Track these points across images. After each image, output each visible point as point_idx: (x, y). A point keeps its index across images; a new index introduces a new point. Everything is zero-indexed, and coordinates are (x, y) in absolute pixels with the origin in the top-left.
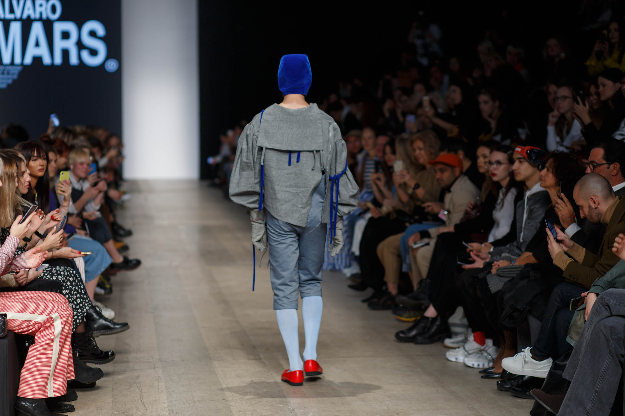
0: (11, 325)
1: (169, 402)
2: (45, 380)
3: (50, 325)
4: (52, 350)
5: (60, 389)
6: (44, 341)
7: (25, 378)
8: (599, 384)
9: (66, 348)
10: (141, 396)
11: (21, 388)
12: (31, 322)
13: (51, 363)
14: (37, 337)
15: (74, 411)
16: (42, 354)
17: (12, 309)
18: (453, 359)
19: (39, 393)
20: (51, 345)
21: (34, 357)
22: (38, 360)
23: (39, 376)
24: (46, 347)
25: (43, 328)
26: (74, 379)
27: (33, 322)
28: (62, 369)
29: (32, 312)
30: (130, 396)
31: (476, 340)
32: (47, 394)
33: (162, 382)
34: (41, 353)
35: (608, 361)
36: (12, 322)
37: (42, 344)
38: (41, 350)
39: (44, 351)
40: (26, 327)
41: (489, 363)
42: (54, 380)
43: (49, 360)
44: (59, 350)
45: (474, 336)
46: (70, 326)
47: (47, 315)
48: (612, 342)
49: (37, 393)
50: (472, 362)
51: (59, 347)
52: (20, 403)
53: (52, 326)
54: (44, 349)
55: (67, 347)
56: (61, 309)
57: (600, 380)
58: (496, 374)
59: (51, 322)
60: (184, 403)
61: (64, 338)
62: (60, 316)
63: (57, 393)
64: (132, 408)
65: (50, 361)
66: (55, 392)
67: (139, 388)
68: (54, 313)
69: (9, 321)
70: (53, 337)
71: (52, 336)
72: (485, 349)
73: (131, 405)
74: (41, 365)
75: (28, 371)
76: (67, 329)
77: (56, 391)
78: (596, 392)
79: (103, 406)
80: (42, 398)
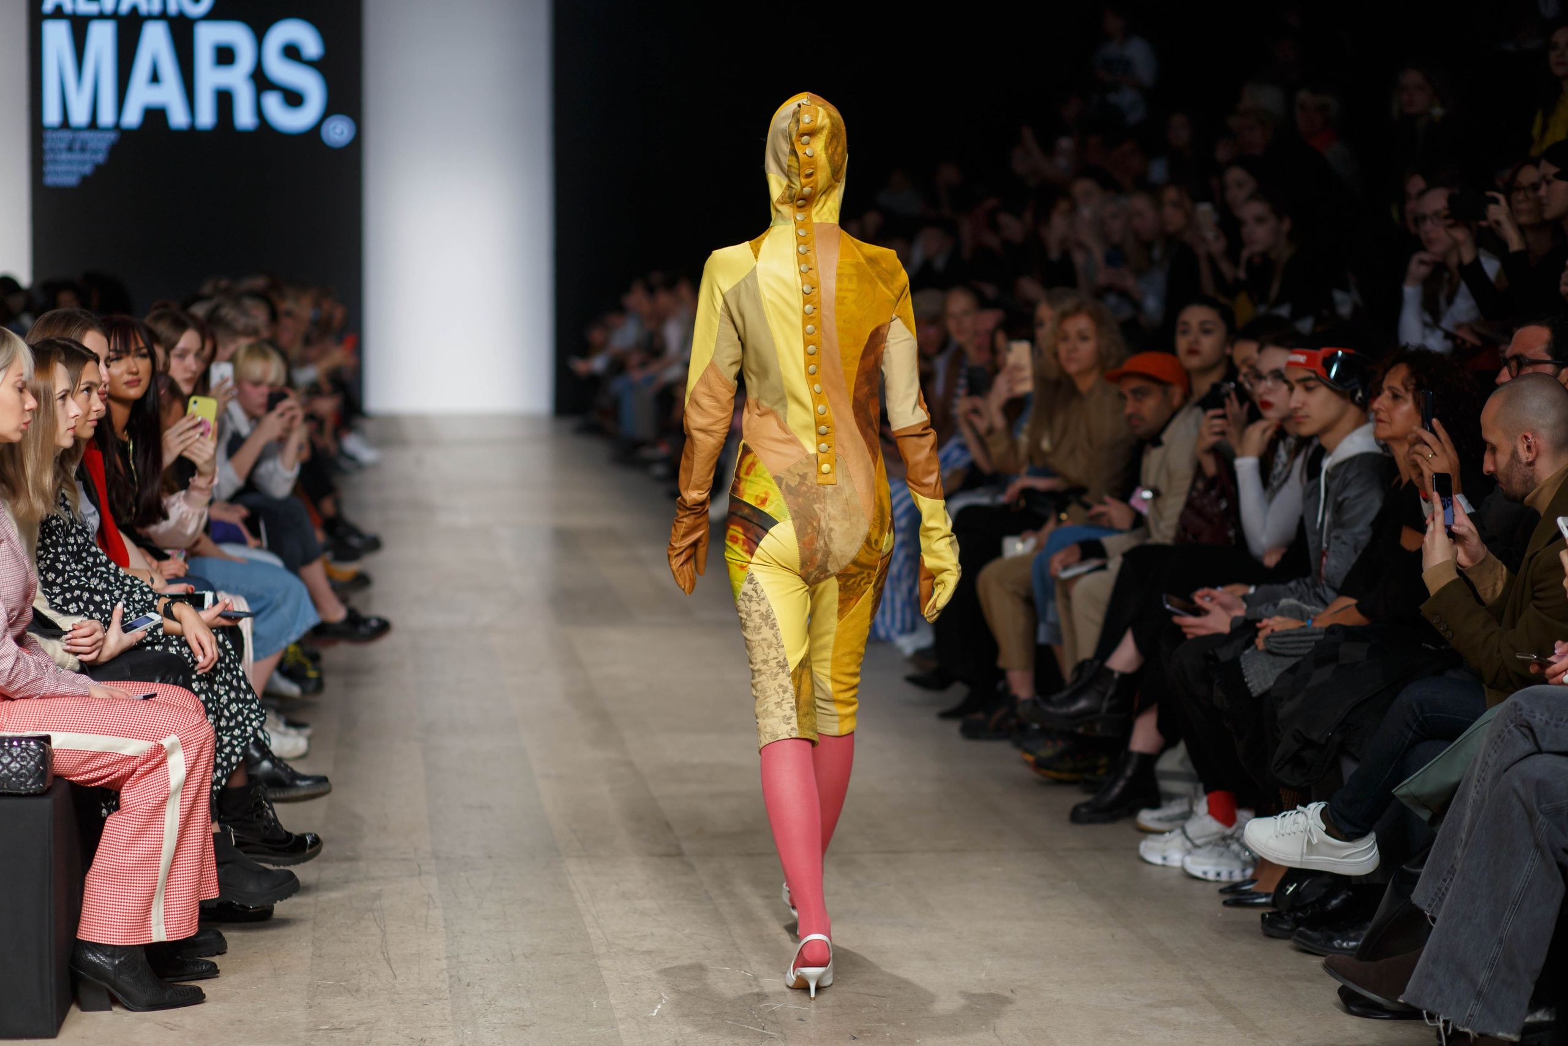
0: (61, 764)
1: (450, 957)
2: (145, 900)
3: (158, 765)
4: (162, 826)
5: (182, 923)
6: (142, 803)
7: (96, 894)
8: (1507, 924)
9: (196, 821)
10: (384, 941)
11: (87, 919)
12: (110, 756)
13: (159, 857)
14: (126, 793)
15: (218, 977)
16: (137, 836)
17: (64, 724)
18: (1157, 859)
19: (129, 931)
20: (161, 813)
21: (117, 844)
22: (128, 850)
23: (129, 891)
24: (147, 819)
25: (140, 773)
26: (216, 897)
27: (115, 756)
28: (187, 872)
29: (113, 731)
30: (356, 942)
31: (1212, 812)
32: (149, 935)
33: (436, 907)
34: (135, 833)
35: (1532, 866)
36: (63, 756)
37: (139, 810)
38: (135, 825)
39: (142, 828)
40: (100, 768)
41: (1243, 870)
42: (167, 900)
43: (156, 851)
44: (178, 827)
45: (1209, 803)
46: (206, 767)
47: (151, 739)
48: (1541, 819)
49: (125, 933)
50: (1203, 865)
51: (180, 818)
52: (84, 956)
53: (162, 768)
54: (142, 824)
55: (198, 818)
56: (186, 725)
57: (1512, 912)
58: (1260, 896)
59: (159, 758)
60: (488, 961)
61: (191, 798)
62: (181, 742)
63: (174, 931)
64: (359, 970)
65: (157, 854)
66: (170, 930)
67: (379, 924)
68: (168, 734)
69: (58, 754)
70: (165, 794)
71: (162, 791)
72: (1236, 835)
73: (358, 964)
74: (134, 862)
75: (103, 878)
76: (200, 774)
77: (171, 928)
78: (1501, 942)
79: (289, 966)
80: (138, 943)
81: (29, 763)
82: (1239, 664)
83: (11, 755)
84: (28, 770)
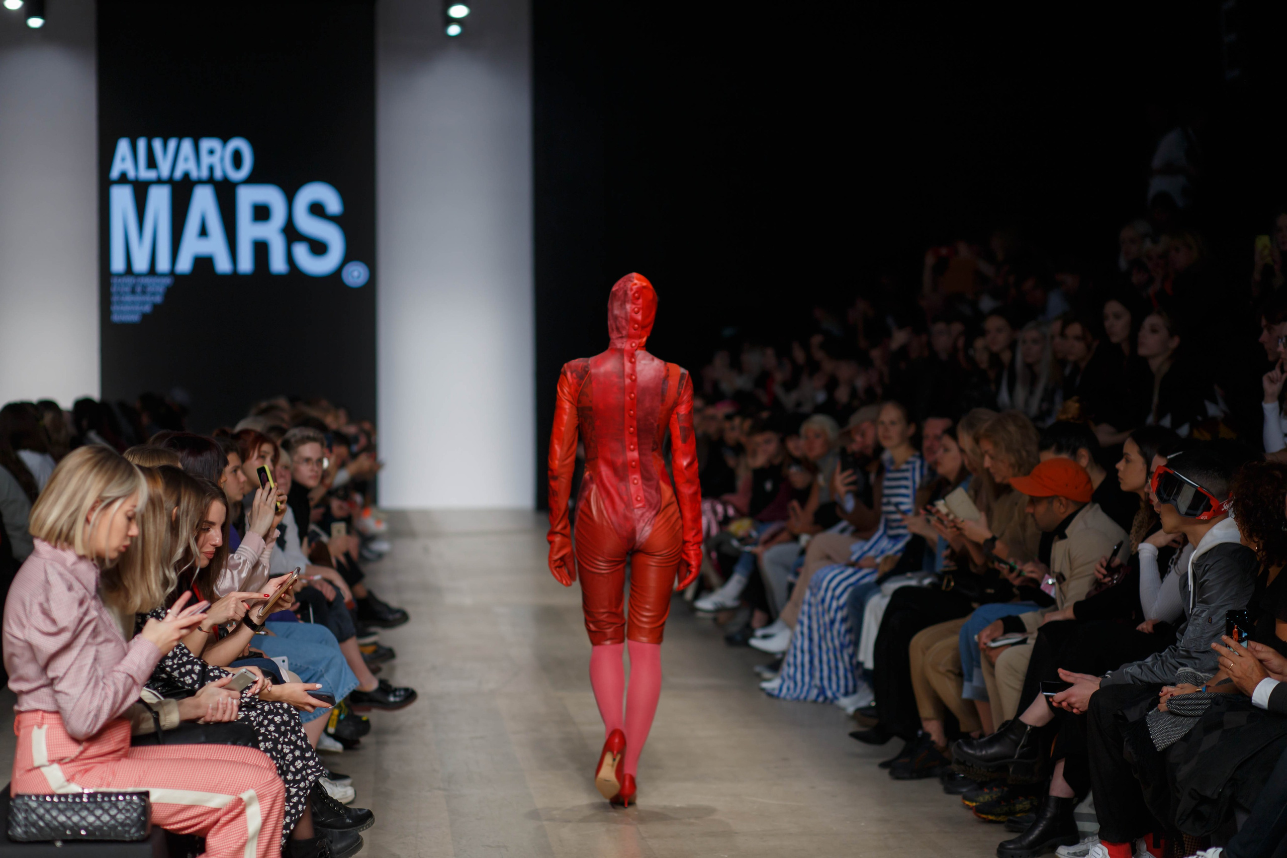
3: (238, 814)
6: (225, 847)
12: (197, 808)
14: (211, 839)
17: (160, 781)
20: (240, 855)
25: (223, 822)
27: (202, 809)
29: (197, 786)
36: (160, 811)
37: (222, 853)
40: (189, 819)
46: (278, 814)
47: (232, 793)
53: (242, 817)
56: (261, 781)
59: (239, 809)
61: (265, 843)
62: (257, 795)
68: (246, 789)
69: (155, 807)
70: (244, 840)
71: (241, 837)
76: (273, 822)
81: (132, 814)
82: (1146, 724)
83: (117, 808)
84: (132, 820)
